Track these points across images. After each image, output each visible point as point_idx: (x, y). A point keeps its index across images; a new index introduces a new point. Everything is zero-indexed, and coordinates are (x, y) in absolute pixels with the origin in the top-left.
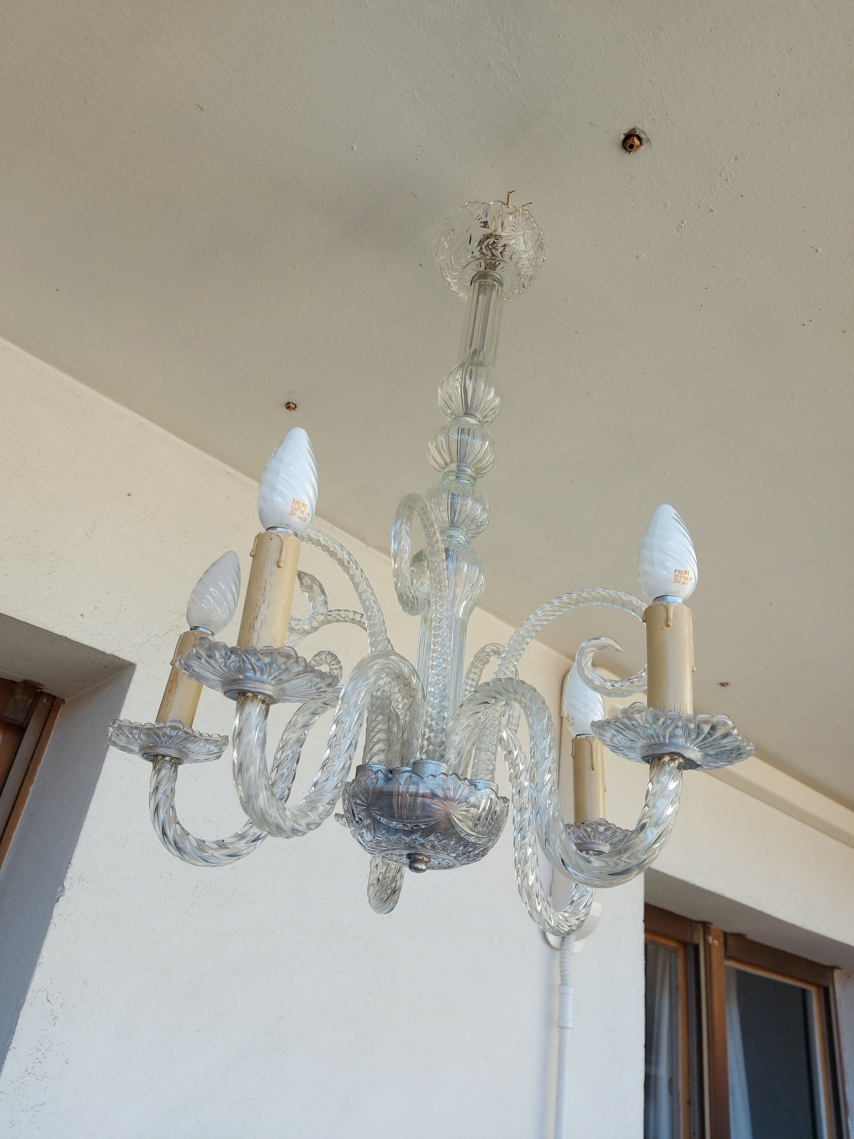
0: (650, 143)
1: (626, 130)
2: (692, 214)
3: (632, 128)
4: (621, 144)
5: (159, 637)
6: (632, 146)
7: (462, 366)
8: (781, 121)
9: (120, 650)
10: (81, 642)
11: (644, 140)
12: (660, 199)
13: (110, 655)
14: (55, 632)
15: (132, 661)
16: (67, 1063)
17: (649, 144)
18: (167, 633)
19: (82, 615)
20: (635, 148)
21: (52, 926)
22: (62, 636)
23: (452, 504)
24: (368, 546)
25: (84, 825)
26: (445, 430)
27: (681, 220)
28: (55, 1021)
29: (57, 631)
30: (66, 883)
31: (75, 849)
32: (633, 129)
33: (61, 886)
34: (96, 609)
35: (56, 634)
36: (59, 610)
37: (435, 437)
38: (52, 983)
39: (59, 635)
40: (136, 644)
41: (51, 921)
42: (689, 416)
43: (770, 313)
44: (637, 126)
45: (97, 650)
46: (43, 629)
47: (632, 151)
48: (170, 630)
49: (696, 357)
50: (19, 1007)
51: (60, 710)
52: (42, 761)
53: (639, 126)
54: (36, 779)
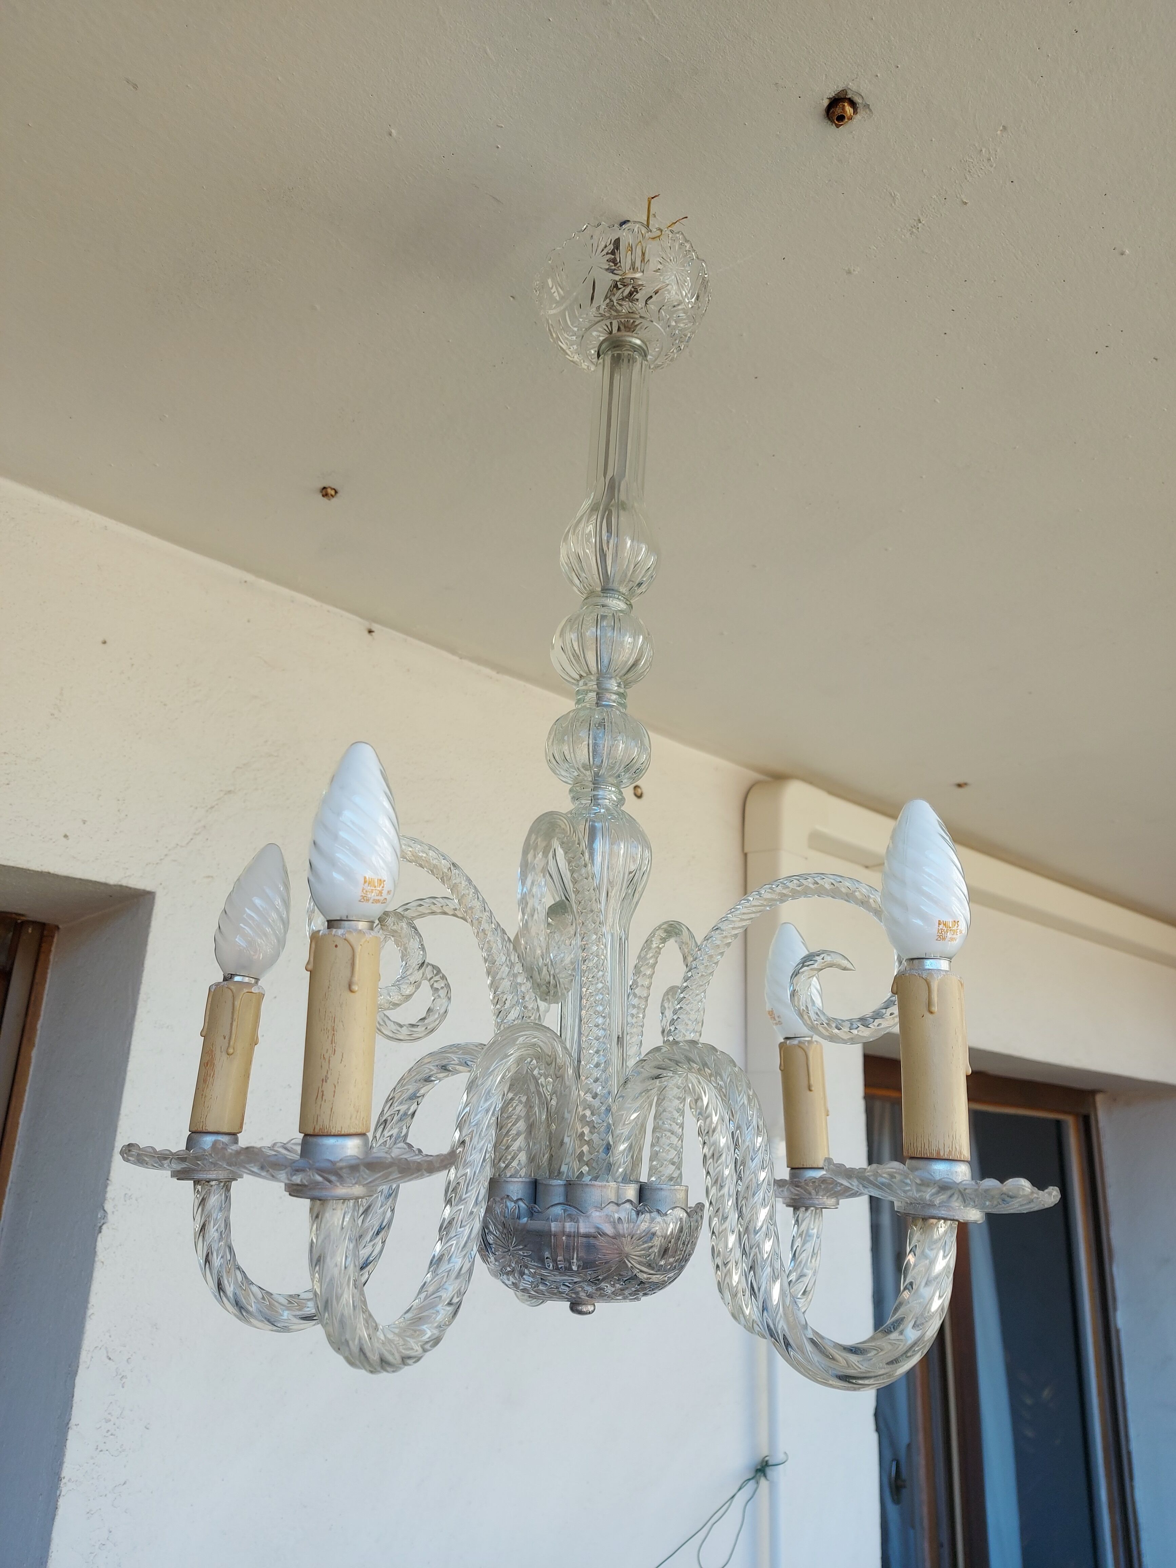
0: (870, 110)
1: (831, 92)
2: (934, 208)
3: (841, 89)
4: (824, 112)
5: (182, 847)
6: (841, 118)
7: (594, 508)
8: (1078, 71)
9: (129, 876)
10: (71, 875)
11: (860, 107)
12: (885, 190)
13: (115, 886)
14: (30, 868)
15: (148, 889)
16: (148, 1429)
17: (867, 110)
18: (192, 839)
19: (66, 836)
20: (846, 120)
21: (97, 1265)
22: (42, 871)
23: (595, 746)
24: (461, 658)
25: (119, 1126)
26: (577, 621)
27: (916, 218)
28: (122, 1382)
29: (36, 866)
30: (108, 1206)
31: (113, 1160)
32: (843, 90)
33: (102, 1211)
34: (84, 823)
35: (33, 871)
36: (32, 835)
37: (562, 632)
38: (110, 1336)
39: (38, 871)
40: (150, 863)
41: (96, 1259)
42: (924, 477)
43: (1048, 339)
44: (849, 87)
45: (96, 882)
46: (13, 867)
47: (842, 125)
48: (195, 834)
49: (935, 401)
50: (72, 1374)
51: (55, 940)
52: (42, 1013)
53: (853, 86)
54: (37, 1040)
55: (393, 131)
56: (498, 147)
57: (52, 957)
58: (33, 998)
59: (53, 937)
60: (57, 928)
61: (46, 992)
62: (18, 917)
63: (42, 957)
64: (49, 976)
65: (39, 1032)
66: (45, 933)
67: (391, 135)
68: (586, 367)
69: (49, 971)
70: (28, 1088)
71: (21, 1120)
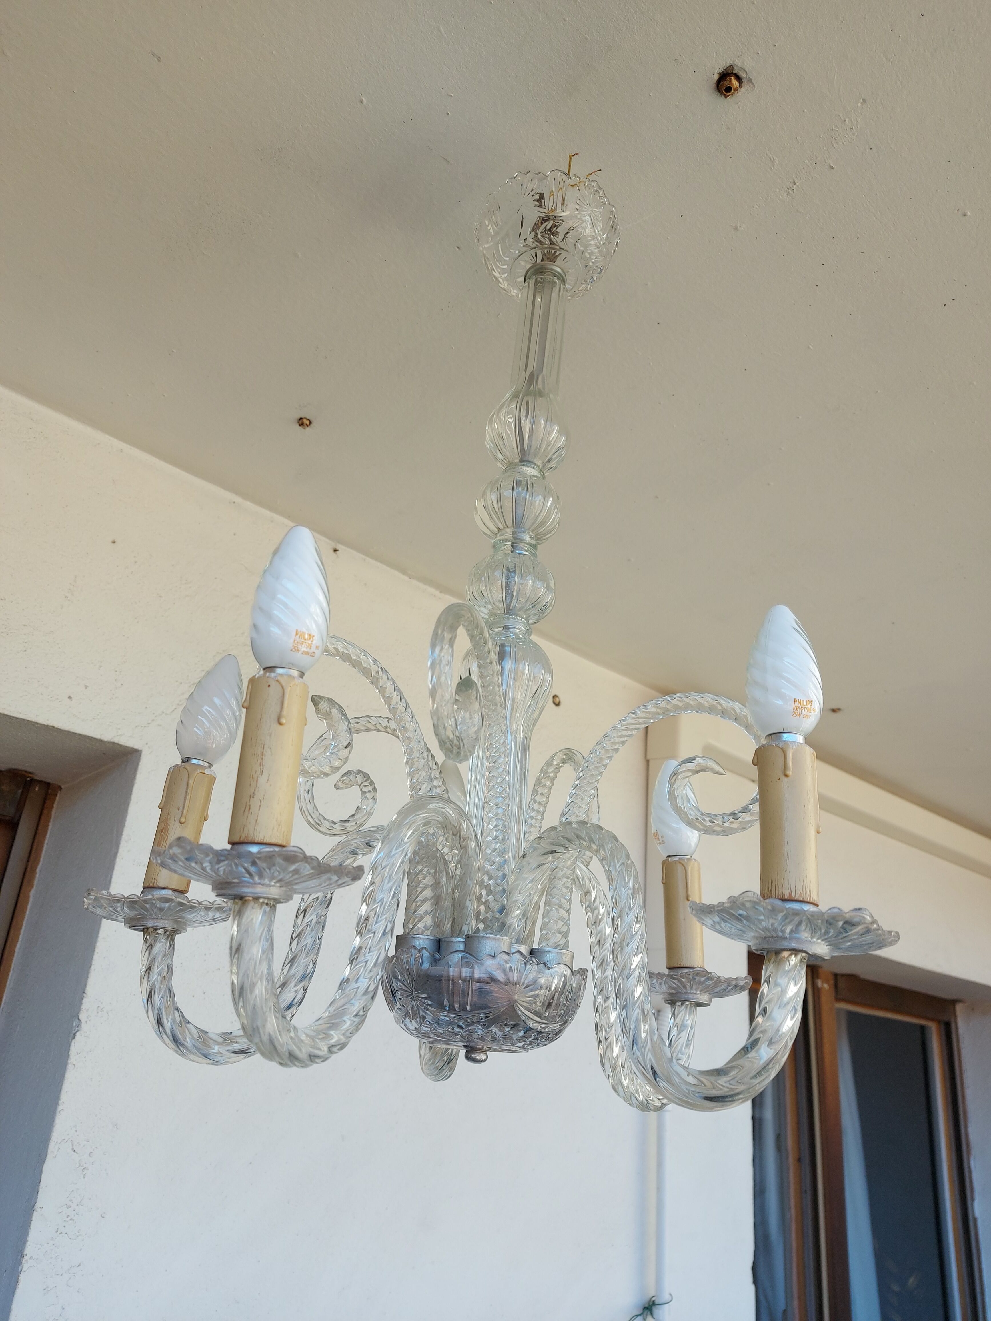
0: (753, 84)
1: (720, 67)
2: (807, 172)
3: (728, 65)
4: (714, 86)
5: (166, 714)
6: (729, 89)
7: (515, 396)
8: (925, 51)
9: (121, 735)
10: (72, 731)
11: (744, 81)
12: (765, 155)
13: (108, 742)
14: (38, 722)
15: (136, 747)
16: (103, 1217)
17: (751, 84)
18: (175, 709)
19: (70, 698)
20: (733, 91)
21: (70, 1067)
22: (48, 726)
23: (507, 585)
24: (410, 578)
25: (96, 947)
26: (496, 486)
27: (792, 181)
28: (84, 1173)
29: (42, 720)
30: (82, 1016)
31: (89, 976)
32: (730, 66)
33: (77, 1020)
34: (86, 688)
35: (40, 724)
36: (42, 694)
37: (484, 494)
38: (76, 1131)
39: (44, 725)
40: (139, 726)
41: (69, 1062)
42: (800, 417)
43: (904, 292)
44: (735, 63)
45: (92, 738)
46: (24, 720)
47: (729, 95)
48: (178, 705)
49: (809, 347)
50: (41, 1161)
51: (57, 798)
52: (42, 860)
53: (738, 62)
54: (36, 882)
55: (364, 99)
56: (448, 114)
57: (53, 813)
58: (35, 847)
59: (56, 795)
60: (60, 788)
61: (46, 841)
62: (27, 775)
63: (45, 812)
64: (50, 828)
65: (37, 875)
66: (50, 791)
67: (362, 102)
68: (514, 294)
69: (51, 824)
70: (24, 922)
71: (17, 950)
